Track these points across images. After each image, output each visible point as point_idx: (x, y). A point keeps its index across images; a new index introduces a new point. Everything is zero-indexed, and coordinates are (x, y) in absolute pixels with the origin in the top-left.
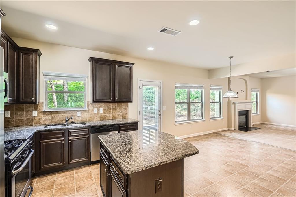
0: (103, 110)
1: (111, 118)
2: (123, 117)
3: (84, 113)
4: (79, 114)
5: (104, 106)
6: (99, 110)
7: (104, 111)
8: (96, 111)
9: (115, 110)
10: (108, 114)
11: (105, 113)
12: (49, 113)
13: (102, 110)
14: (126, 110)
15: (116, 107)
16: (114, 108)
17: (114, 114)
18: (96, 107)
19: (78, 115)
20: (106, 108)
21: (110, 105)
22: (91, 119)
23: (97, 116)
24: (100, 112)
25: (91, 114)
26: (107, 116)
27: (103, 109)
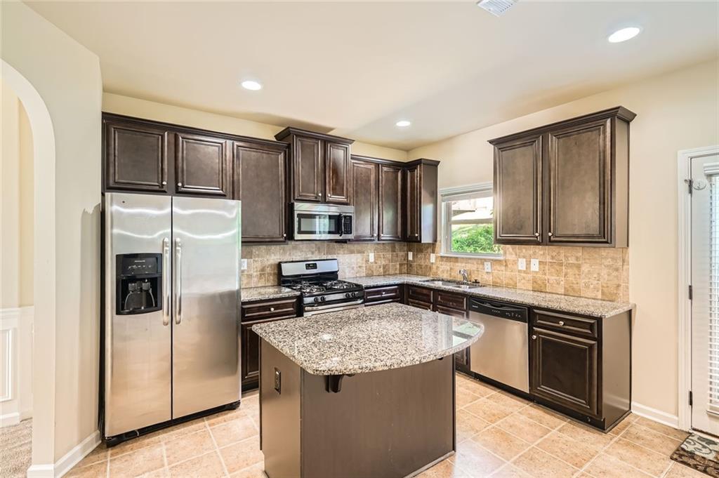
0: (540, 264)
1: (563, 290)
2: (603, 293)
3: (498, 267)
4: (488, 266)
5: (541, 255)
6: (528, 263)
7: (542, 266)
8: (522, 264)
9: (575, 268)
10: (553, 278)
11: (545, 274)
12: (448, 259)
13: (538, 263)
14: (615, 273)
15: (577, 258)
16: (572, 260)
17: (571, 278)
18: (522, 254)
19: (486, 270)
20: (548, 259)
21: (559, 253)
22: (511, 282)
23: (524, 278)
24: (532, 269)
25: (512, 271)
26: (551, 282)
27: (540, 262)
